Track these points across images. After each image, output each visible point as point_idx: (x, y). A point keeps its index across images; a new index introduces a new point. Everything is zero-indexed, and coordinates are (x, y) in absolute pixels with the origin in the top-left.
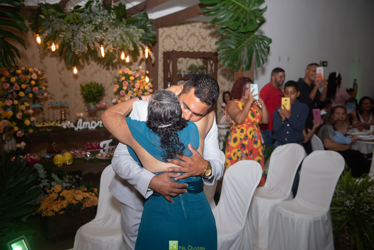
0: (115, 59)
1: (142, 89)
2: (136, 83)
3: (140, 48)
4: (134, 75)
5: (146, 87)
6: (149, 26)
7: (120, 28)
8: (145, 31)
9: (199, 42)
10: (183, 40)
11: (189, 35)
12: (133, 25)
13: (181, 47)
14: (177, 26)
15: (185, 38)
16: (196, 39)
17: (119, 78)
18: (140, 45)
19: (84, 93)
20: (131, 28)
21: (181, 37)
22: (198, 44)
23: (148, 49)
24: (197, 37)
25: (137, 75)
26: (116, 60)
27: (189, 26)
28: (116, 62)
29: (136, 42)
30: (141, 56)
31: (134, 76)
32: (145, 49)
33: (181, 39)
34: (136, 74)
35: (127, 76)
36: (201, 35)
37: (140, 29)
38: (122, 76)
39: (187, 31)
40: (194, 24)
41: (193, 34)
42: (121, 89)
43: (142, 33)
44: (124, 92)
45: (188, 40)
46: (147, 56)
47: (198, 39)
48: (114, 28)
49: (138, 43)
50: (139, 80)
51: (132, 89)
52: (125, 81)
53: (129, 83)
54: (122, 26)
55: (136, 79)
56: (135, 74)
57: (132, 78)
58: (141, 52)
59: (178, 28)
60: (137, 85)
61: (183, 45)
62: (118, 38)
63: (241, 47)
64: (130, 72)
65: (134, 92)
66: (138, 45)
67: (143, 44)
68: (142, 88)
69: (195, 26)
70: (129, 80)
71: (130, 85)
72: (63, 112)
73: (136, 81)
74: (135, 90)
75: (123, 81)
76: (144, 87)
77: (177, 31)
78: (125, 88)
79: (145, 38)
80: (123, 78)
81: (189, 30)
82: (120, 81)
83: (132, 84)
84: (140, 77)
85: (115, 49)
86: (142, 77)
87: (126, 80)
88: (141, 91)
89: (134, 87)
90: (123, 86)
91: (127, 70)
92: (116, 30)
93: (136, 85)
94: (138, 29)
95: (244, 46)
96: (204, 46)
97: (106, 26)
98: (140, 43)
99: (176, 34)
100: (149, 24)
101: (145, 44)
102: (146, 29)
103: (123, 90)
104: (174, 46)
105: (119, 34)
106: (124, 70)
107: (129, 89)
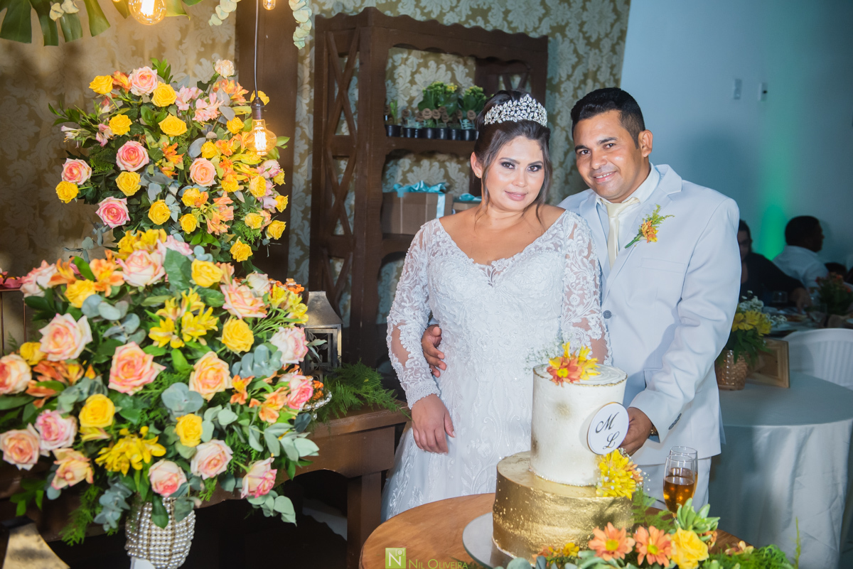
1: (231, 195)
2: (200, 155)
4: (184, 107)
25: (206, 111)
31: (187, 116)
34: (200, 104)
38: (113, 113)
42: (103, 184)
44: (122, 205)
50: (214, 139)
51: (174, 189)
52: (131, 143)
53: (155, 154)
55: (195, 134)
56: (192, 101)
57: (173, 126)
60: (203, 169)
64: (162, 94)
65: (185, 210)
68: (231, 185)
70: (156, 130)
71: (159, 169)
73: (196, 142)
74: (190, 195)
75: (119, 141)
76: (244, 183)
78: (129, 182)
80: (120, 125)
82: (98, 137)
83: (175, 162)
84: (217, 123)
86: (234, 125)
87: (135, 134)
88: (227, 205)
89: (183, 178)
90: (117, 171)
91: (144, 78)
93: (195, 170)
103: (116, 192)
106: (126, 73)
107: (155, 189)
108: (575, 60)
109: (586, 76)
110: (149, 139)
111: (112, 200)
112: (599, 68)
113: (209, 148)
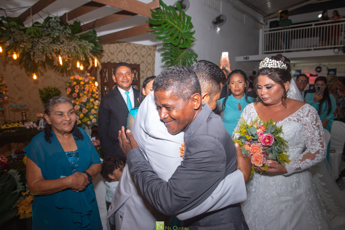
0: (68, 67)
1: (91, 92)
2: (86, 87)
3: (90, 59)
4: (83, 80)
5: (94, 90)
6: (97, 42)
7: (74, 42)
8: (94, 45)
9: (125, 57)
10: (114, 55)
11: (118, 51)
12: (84, 39)
13: (113, 60)
14: (109, 45)
15: (116, 54)
16: (123, 54)
17: (70, 83)
18: (90, 56)
19: (43, 96)
20: (84, 42)
21: (113, 53)
22: (124, 58)
23: (97, 59)
24: (124, 53)
25: (87, 81)
26: (70, 68)
27: (118, 45)
28: (69, 70)
29: (87, 54)
30: (91, 65)
31: (84, 81)
32: (94, 60)
33: (112, 54)
34: (85, 80)
35: (78, 82)
36: (126, 51)
37: (90, 43)
38: (74, 82)
39: (117, 48)
40: (121, 44)
41: (121, 51)
42: (73, 92)
43: (92, 47)
44: (76, 94)
45: (117, 55)
46: (96, 65)
47: (124, 55)
48: (70, 41)
49: (89, 54)
50: (88, 84)
51: (83, 92)
52: (77, 86)
53: (80, 87)
54: (76, 40)
55: (85, 84)
56: (84, 79)
57: (82, 83)
58: (91, 62)
59: (110, 46)
60: (87, 89)
61: (114, 59)
62: (73, 50)
63: (178, 59)
64: (80, 78)
66: (88, 56)
67: (92, 56)
68: (91, 91)
69: (122, 45)
70: (80, 84)
71: (81, 89)
72: (24, 114)
73: (85, 85)
74: (85, 92)
75: (75, 85)
76: (92, 90)
77: (110, 48)
78: (77, 91)
79: (95, 51)
80: (75, 83)
81: (118, 48)
82: (72, 85)
83: (83, 88)
85: (69, 59)
86: (91, 82)
87: (77, 84)
88: (90, 93)
89: (84, 90)
90: (75, 90)
91: (78, 77)
92: (71, 43)
93: (85, 89)
94: (89, 43)
95: (180, 59)
96: (129, 60)
97: (62, 39)
98: (90, 54)
99: (109, 50)
100: (97, 40)
101: (95, 55)
102: (95, 43)
104: (108, 59)
105: (73, 46)
106: (75, 76)
107: (80, 92)
108: (146, 67)
109: (148, 69)
110: (79, 85)
111: (74, 94)
112: (151, 68)
113: (87, 85)
